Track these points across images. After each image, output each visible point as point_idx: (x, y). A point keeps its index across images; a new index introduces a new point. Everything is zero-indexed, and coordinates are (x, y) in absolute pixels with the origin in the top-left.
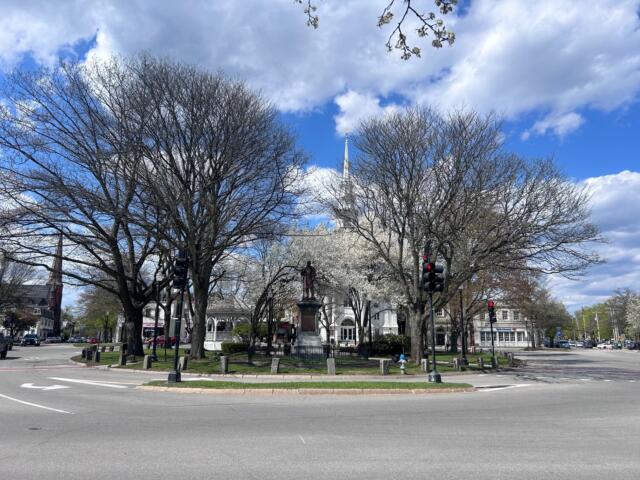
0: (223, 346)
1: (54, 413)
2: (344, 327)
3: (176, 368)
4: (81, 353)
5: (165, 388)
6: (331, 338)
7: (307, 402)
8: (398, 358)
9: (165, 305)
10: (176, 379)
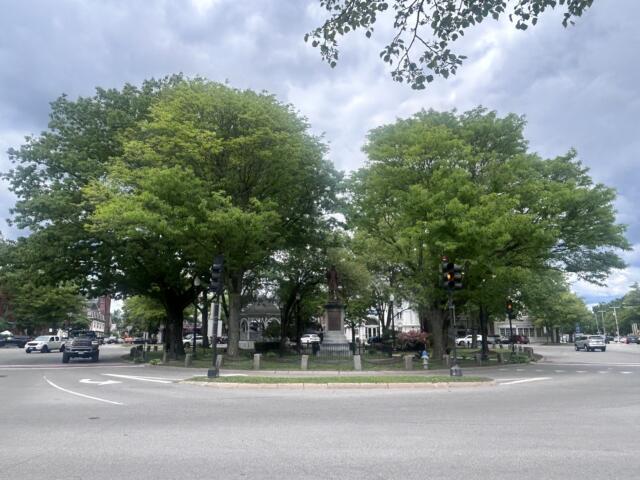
0: (256, 345)
1: (110, 405)
2: (369, 326)
3: (214, 364)
4: (129, 352)
5: (206, 383)
6: (356, 336)
7: (335, 396)
8: (421, 355)
9: (202, 307)
10: (213, 375)
